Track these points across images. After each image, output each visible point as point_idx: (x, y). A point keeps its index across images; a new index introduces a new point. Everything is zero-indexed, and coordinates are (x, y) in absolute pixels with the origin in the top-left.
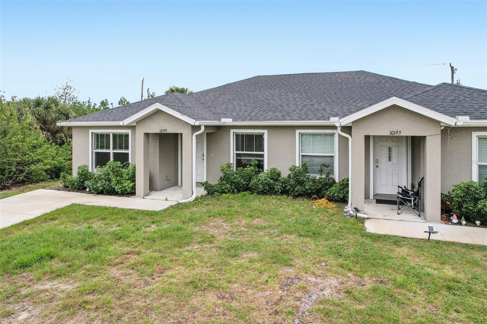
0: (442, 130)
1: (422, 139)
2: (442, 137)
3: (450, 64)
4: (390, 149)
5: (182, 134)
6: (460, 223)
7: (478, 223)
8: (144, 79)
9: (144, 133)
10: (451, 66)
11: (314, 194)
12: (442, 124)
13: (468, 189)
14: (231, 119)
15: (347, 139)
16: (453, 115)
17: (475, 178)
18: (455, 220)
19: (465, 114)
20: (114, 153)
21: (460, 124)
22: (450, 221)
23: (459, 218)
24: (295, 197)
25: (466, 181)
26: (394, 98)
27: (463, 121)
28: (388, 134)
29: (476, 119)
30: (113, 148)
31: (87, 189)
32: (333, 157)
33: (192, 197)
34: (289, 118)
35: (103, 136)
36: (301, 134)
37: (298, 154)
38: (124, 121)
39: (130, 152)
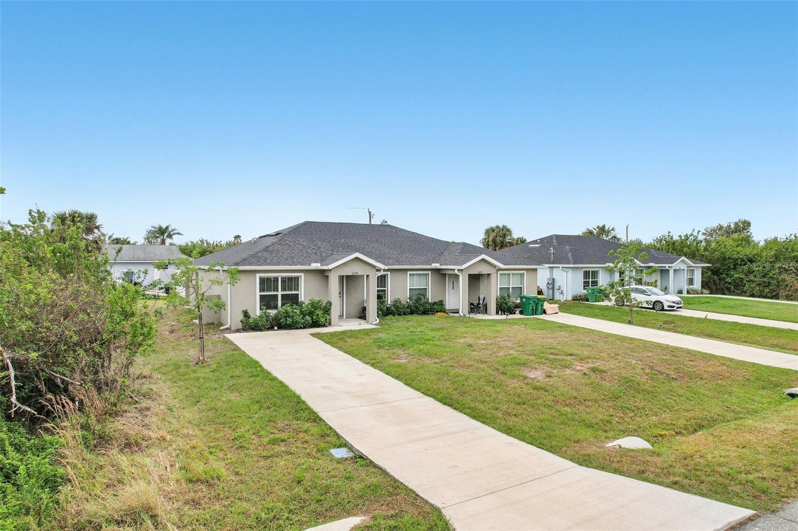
0: (496, 271)
4: (453, 283)
9: (339, 276)
12: (497, 268)
18: (501, 313)
20: (282, 295)
25: (499, 295)
26: (483, 255)
30: (282, 291)
31: (276, 328)
32: (426, 288)
33: (378, 320)
34: (404, 264)
35: (268, 279)
36: (410, 275)
37: (408, 288)
38: (329, 266)
39: (302, 293)
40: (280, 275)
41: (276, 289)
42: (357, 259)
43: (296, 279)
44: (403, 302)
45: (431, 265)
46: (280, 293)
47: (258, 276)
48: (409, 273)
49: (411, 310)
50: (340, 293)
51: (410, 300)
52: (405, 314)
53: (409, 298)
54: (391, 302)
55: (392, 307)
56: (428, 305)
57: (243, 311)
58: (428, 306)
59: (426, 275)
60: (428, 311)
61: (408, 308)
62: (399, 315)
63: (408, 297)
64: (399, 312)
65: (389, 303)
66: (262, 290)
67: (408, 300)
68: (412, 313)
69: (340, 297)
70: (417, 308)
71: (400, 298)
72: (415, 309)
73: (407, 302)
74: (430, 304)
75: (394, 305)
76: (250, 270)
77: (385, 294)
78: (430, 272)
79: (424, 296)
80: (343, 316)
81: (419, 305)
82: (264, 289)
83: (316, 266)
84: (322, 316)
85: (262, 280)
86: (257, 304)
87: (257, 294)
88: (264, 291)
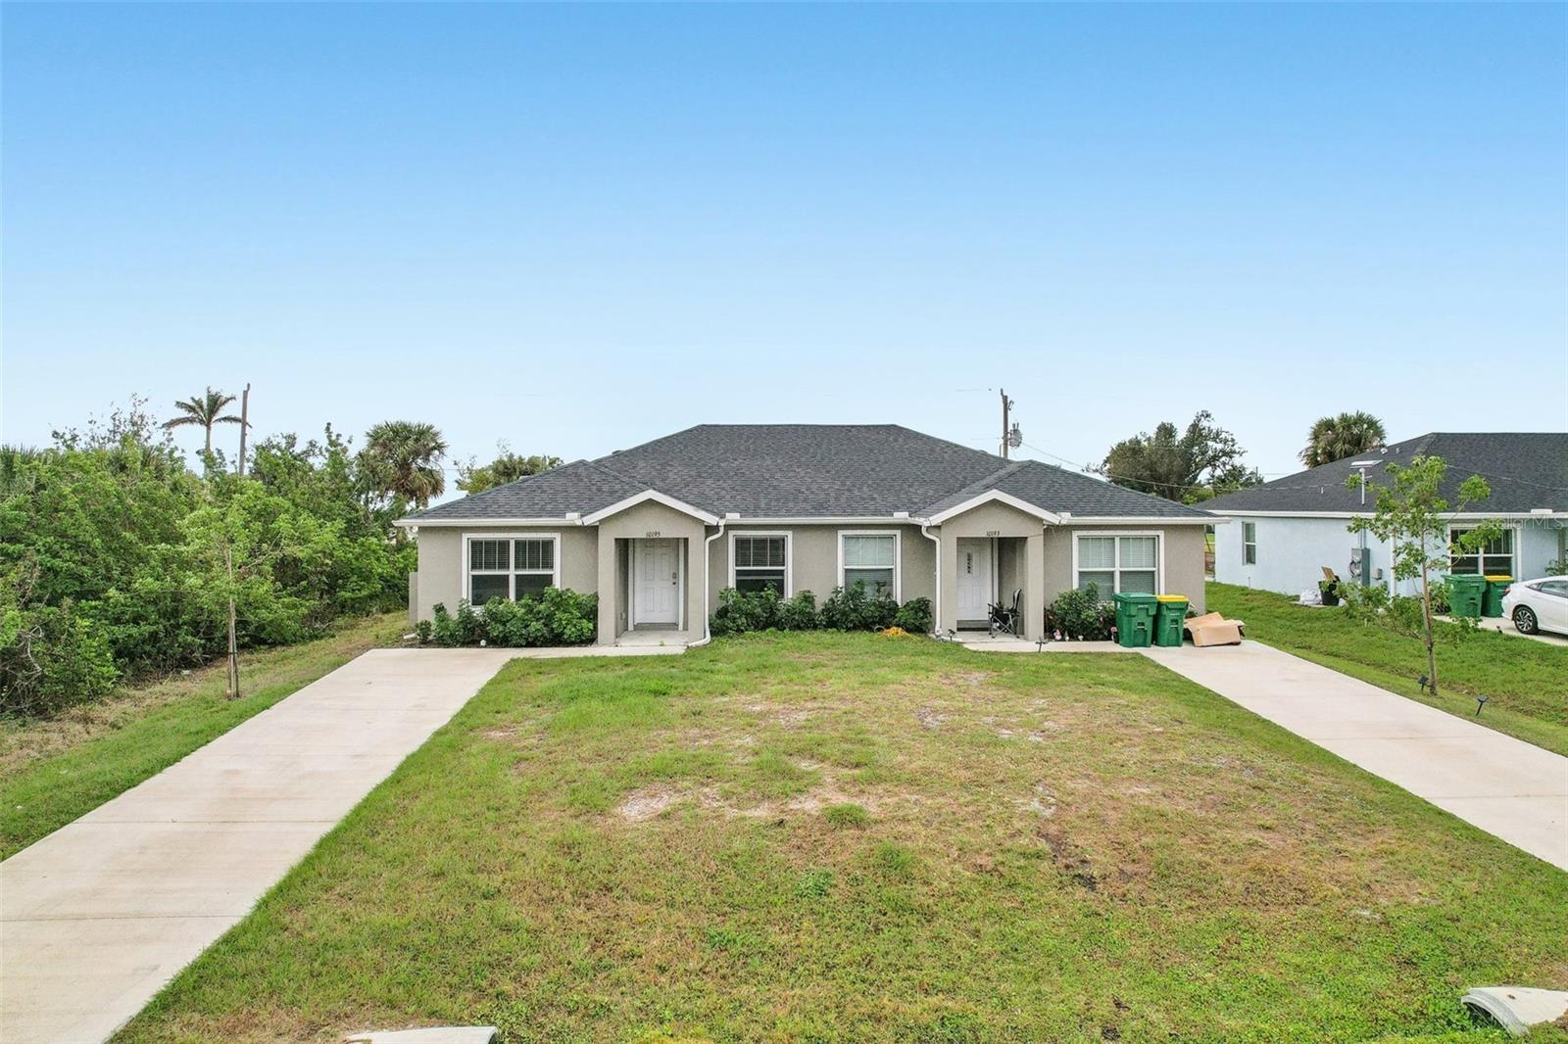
0: (1044, 530)
1: (1022, 541)
2: (1045, 540)
3: (1002, 390)
4: (969, 558)
5: (686, 540)
6: (1063, 640)
7: (1081, 637)
8: (249, 385)
9: (616, 539)
10: (1002, 394)
11: (874, 623)
12: (1044, 522)
13: (1072, 599)
14: (738, 515)
15: (934, 542)
16: (1054, 510)
17: (1075, 586)
18: (1058, 637)
19: (1065, 509)
20: (517, 576)
21: (1064, 522)
22: (1053, 637)
23: (1062, 634)
24: (848, 630)
25: (1068, 591)
26: (994, 491)
27: (1065, 518)
28: (985, 535)
29: (1078, 516)
30: (516, 567)
31: (483, 643)
32: (891, 569)
33: (709, 637)
35: (490, 544)
36: (846, 537)
37: (841, 568)
38: (588, 516)
39: (556, 573)
40: (512, 537)
41: (504, 565)
42: (650, 504)
43: (548, 545)
46: (512, 572)
47: (465, 536)
50: (675, 576)
53: (841, 591)
55: (784, 609)
57: (436, 606)
65: (787, 600)
66: (475, 565)
69: (674, 583)
73: (831, 600)
74: (898, 606)
75: (790, 606)
76: (451, 527)
77: (783, 581)
79: (884, 586)
82: (481, 564)
83: (573, 518)
84: (574, 622)
85: (476, 545)
86: (466, 592)
87: (466, 574)
88: (481, 568)
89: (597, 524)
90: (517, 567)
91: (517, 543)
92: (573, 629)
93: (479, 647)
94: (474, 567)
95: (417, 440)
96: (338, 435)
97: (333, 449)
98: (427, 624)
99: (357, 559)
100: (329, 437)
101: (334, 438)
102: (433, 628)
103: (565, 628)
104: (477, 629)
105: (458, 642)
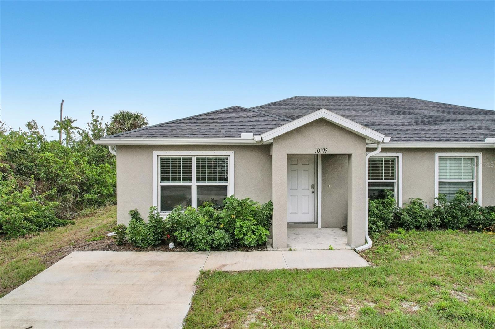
5: (350, 155)
8: (63, 101)
9: (289, 155)
20: (198, 187)
31: (171, 245)
32: (472, 183)
33: (370, 242)
34: (429, 139)
35: (175, 161)
36: (441, 158)
37: (437, 181)
38: (263, 136)
39: (231, 184)
40: (194, 154)
41: (188, 178)
42: (322, 121)
43: (223, 161)
44: (428, 206)
45: (484, 141)
46: (194, 184)
47: (155, 154)
48: (438, 155)
49: (442, 220)
50: (313, 187)
51: (440, 202)
52: (429, 226)
53: (438, 199)
54: (404, 204)
55: (405, 213)
56: (478, 213)
57: (131, 212)
58: (479, 216)
59: (471, 159)
60: (479, 224)
61: (435, 216)
62: (418, 228)
63: (437, 196)
64: (418, 224)
65: (401, 206)
66: (163, 178)
67: (437, 202)
68: (444, 226)
69: (313, 192)
70: (454, 217)
71: (420, 198)
72: (450, 219)
73: (435, 205)
74: (481, 210)
75: (409, 211)
77: (393, 190)
78: (480, 155)
79: (469, 197)
80: (317, 223)
81: (459, 213)
82: (168, 176)
83: (247, 138)
84: (253, 228)
85: (164, 162)
86: (156, 200)
87: (156, 184)
88: (168, 180)
89: (272, 141)
90: (198, 179)
91: (198, 160)
92: (253, 236)
93: (168, 250)
94: (163, 179)
95: (135, 120)
96: (97, 117)
97: (94, 123)
98: (123, 227)
99: (99, 175)
100: (93, 117)
101: (95, 118)
102: (127, 231)
103: (245, 235)
104: (166, 233)
105: (149, 245)
